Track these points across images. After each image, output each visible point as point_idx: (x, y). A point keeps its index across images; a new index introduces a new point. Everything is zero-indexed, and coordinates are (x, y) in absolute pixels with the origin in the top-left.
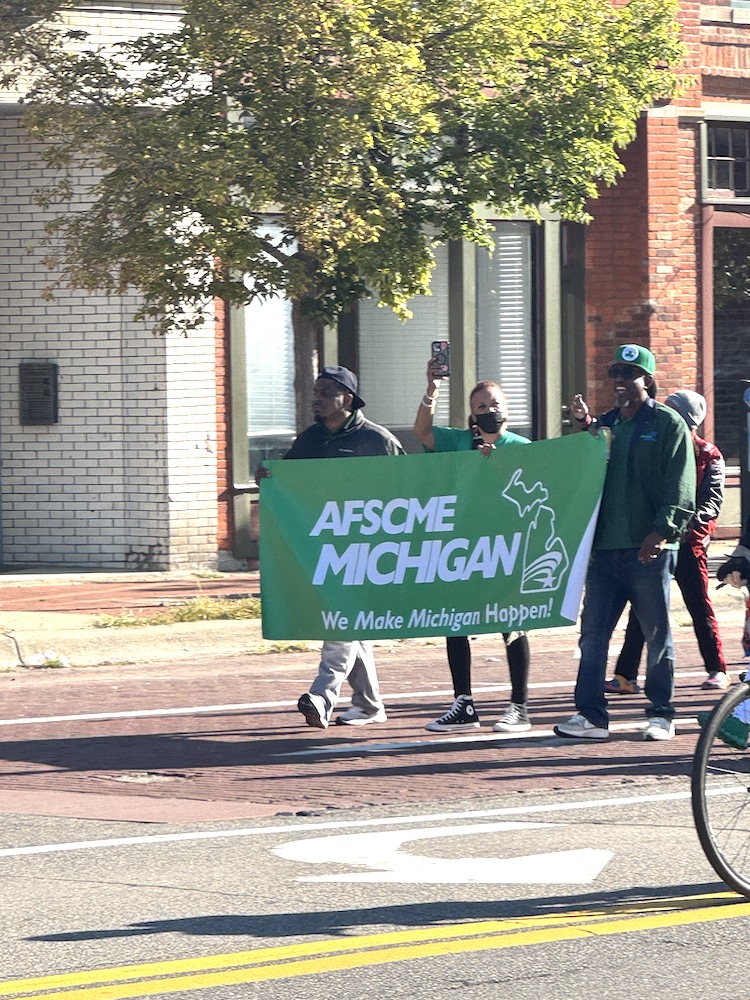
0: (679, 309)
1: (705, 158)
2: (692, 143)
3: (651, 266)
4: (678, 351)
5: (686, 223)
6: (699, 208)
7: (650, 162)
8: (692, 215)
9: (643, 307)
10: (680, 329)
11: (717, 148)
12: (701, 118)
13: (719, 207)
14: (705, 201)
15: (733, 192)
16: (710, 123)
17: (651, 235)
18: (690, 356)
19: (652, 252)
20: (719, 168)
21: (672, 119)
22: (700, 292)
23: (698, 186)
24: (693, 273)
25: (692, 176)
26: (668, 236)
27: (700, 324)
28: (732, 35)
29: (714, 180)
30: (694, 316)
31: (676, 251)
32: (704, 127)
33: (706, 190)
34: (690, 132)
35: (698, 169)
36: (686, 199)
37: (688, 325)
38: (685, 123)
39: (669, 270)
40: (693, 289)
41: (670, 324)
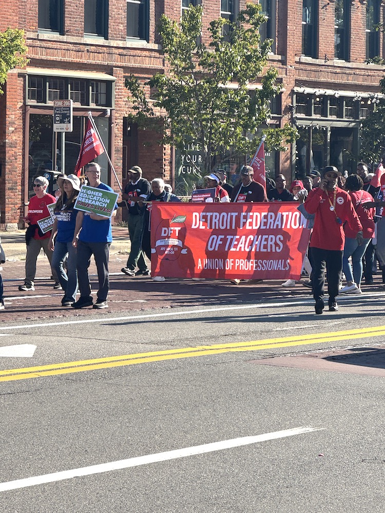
0: (17, 144)
1: (27, 88)
2: (22, 83)
3: (7, 128)
4: (16, 159)
5: (19, 112)
6: (25, 106)
7: (7, 89)
8: (21, 109)
9: (3, 143)
10: (17, 151)
11: (31, 84)
12: (26, 74)
13: (31, 106)
14: (26, 104)
15: (36, 101)
16: (29, 75)
17: (7, 116)
18: (20, 161)
19: (7, 122)
20: (32, 92)
21: (15, 74)
22: (24, 137)
23: (24, 98)
24: (22, 130)
25: (22, 94)
26: (13, 117)
27: (24, 149)
28: (38, 43)
29: (30, 97)
30: (22, 146)
31: (16, 122)
32: (27, 77)
33: (27, 100)
34: (22, 79)
35: (24, 92)
36: (20, 103)
37: (20, 149)
38: (20, 75)
39: (13, 129)
40: (22, 136)
41: (13, 149)
